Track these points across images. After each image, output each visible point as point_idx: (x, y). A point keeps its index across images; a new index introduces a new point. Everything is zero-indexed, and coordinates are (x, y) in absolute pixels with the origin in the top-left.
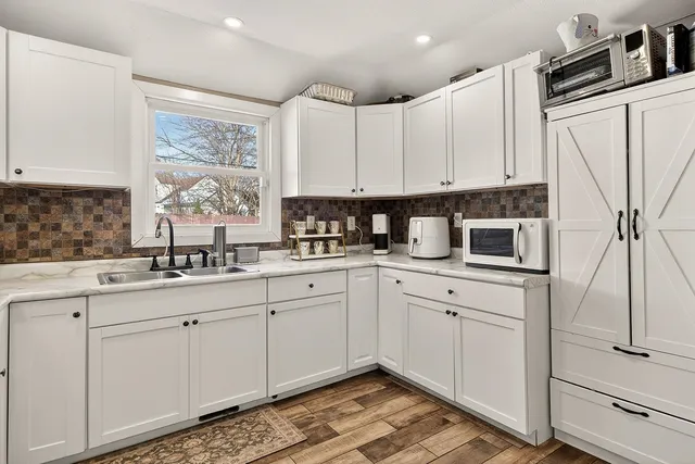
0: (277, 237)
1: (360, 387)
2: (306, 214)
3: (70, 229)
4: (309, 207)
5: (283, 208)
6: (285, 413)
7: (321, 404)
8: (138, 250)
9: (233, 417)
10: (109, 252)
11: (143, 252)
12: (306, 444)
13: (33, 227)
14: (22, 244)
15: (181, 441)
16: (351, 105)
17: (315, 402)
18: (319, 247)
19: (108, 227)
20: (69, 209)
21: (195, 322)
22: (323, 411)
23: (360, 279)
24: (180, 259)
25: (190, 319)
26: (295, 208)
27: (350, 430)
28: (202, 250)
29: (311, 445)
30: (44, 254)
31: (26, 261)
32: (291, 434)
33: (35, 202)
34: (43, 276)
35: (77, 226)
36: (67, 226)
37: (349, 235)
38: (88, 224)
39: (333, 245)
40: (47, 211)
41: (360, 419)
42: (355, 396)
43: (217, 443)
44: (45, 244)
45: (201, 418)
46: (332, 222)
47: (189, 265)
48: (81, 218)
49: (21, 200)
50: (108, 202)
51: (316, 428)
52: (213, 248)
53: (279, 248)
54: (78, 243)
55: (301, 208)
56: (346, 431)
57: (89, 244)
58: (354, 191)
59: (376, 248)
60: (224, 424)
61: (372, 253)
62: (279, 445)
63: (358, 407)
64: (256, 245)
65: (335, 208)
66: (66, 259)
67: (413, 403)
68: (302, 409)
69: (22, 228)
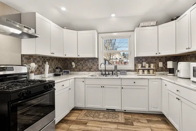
0: (133, 68)
1: (152, 117)
2: (143, 62)
3: (89, 66)
4: (144, 60)
5: (135, 60)
6: (125, 115)
7: (136, 117)
8: (100, 70)
9: (113, 111)
10: (95, 71)
11: (101, 71)
12: (123, 124)
13: (84, 65)
14: (82, 68)
15: (101, 112)
16: (156, 26)
17: (135, 116)
18: (146, 72)
19: (95, 65)
20: (89, 62)
21: (104, 87)
22: (135, 119)
23: (153, 83)
24: (107, 73)
25: (103, 86)
26: (139, 60)
27: (138, 126)
28: (112, 71)
29: (124, 124)
30: (85, 70)
31: (83, 71)
32: (122, 120)
33: (84, 61)
34: (85, 74)
35: (90, 65)
36: (88, 65)
37: (159, 68)
38: (92, 65)
39: (151, 71)
40: (85, 62)
41: (144, 125)
42: (148, 118)
43: (106, 115)
44: (85, 68)
45: (107, 109)
46: (151, 64)
47: (109, 74)
48: (90, 63)
49: (82, 61)
50: (95, 60)
51: (130, 122)
52: (114, 70)
53: (133, 71)
54: (90, 68)
55: (141, 60)
56: (136, 126)
57: (92, 69)
58: (156, 54)
59: (170, 73)
60: (111, 112)
61: (167, 75)
62: (117, 121)
63: (146, 122)
64: (126, 70)
65: (154, 60)
66: (88, 71)
67: (167, 128)
68: (130, 116)
69: (82, 65)
